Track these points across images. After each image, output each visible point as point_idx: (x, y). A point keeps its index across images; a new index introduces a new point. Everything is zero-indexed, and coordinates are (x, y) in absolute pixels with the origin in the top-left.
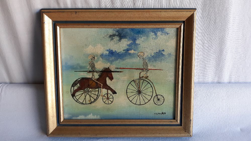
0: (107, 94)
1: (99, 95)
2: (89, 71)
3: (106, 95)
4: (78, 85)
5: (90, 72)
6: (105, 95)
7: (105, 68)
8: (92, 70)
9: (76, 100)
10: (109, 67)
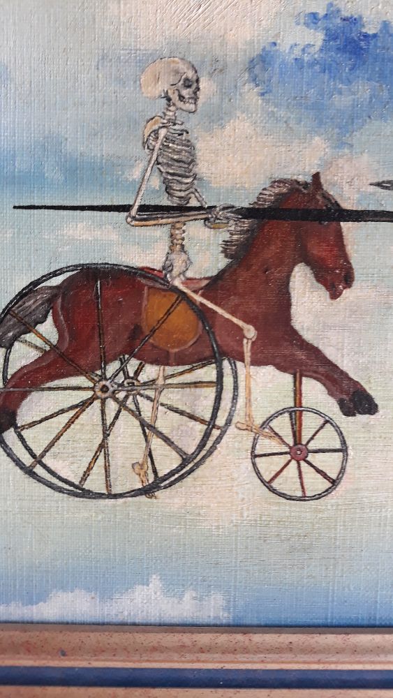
0: (296, 413)
1: (220, 421)
2: (143, 208)
3: (283, 425)
4: (48, 329)
5: (150, 212)
6: (273, 424)
7: (282, 182)
8: (165, 201)
9: (27, 460)
10: (316, 177)
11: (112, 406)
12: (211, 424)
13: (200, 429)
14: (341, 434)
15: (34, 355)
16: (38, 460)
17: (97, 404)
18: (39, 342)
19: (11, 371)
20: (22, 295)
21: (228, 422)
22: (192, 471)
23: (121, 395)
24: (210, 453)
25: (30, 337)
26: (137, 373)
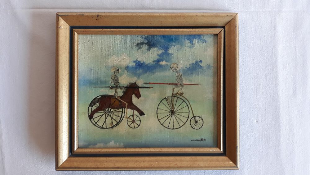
0: (133, 116)
2: (111, 87)
5: (112, 88)
6: (130, 117)
7: (130, 83)
9: (94, 123)
10: (135, 82)
11: (107, 115)
12: (121, 117)
13: (119, 118)
14: (140, 118)
15: (96, 108)
16: (96, 123)
17: (105, 115)
18: (96, 106)
19: (92, 110)
20: (94, 99)
21: (124, 117)
22: (118, 124)
23: (108, 113)
24: (121, 122)
25: (95, 105)
26: (110, 110)
